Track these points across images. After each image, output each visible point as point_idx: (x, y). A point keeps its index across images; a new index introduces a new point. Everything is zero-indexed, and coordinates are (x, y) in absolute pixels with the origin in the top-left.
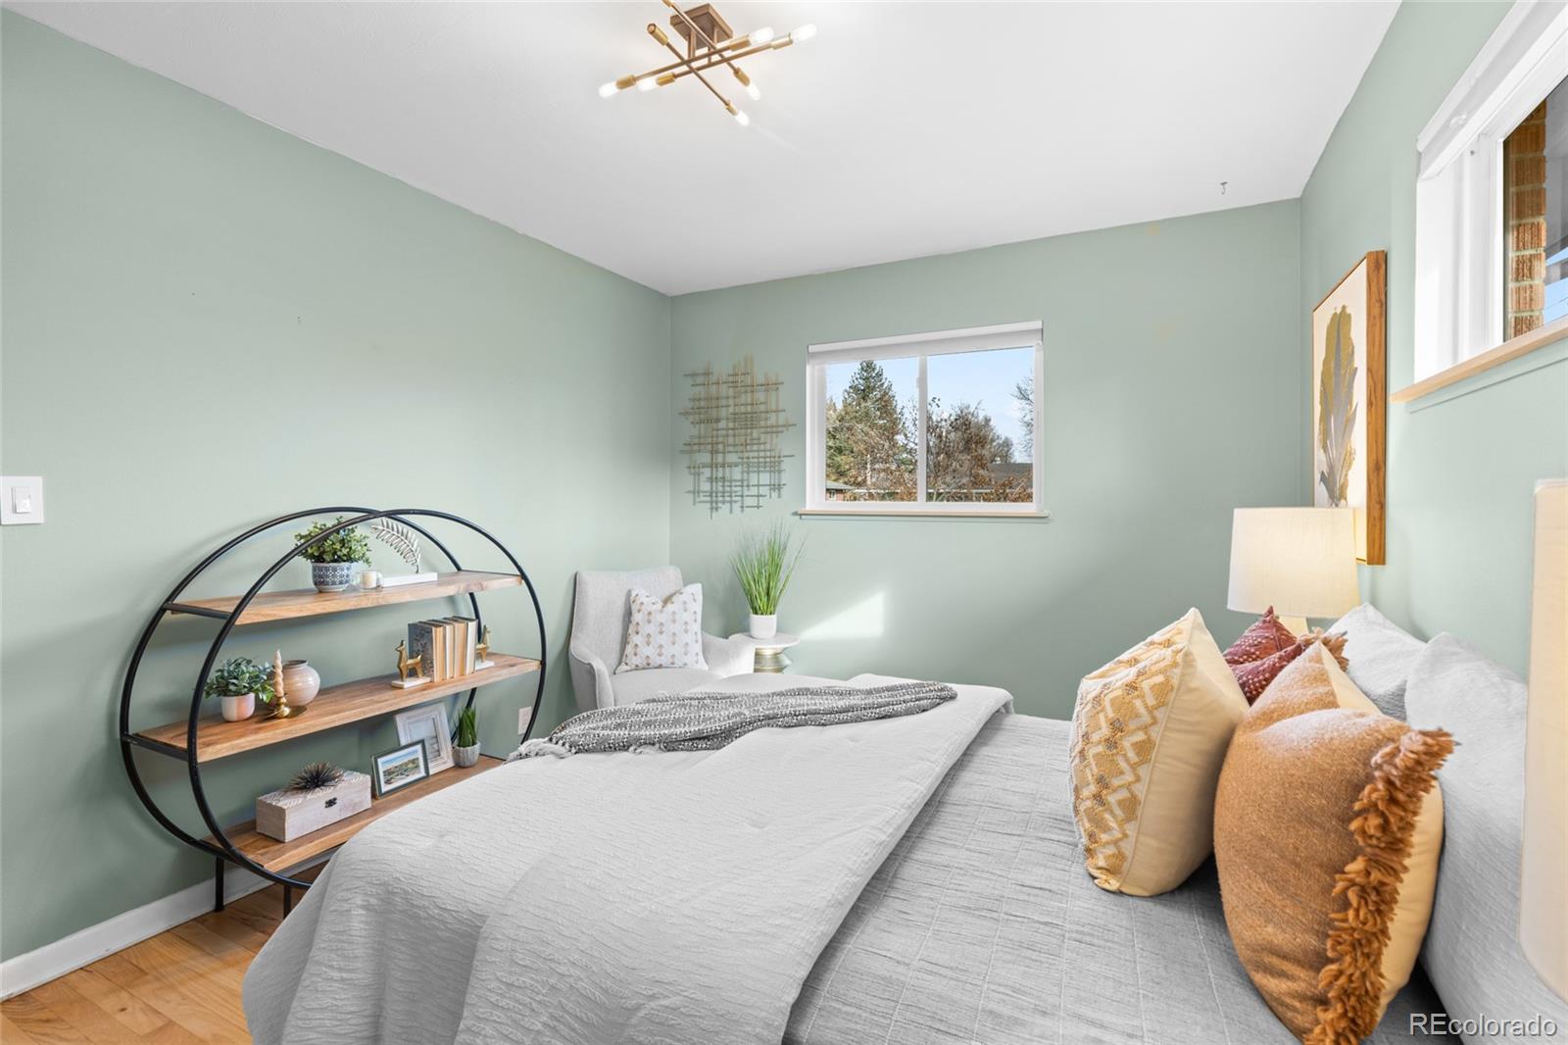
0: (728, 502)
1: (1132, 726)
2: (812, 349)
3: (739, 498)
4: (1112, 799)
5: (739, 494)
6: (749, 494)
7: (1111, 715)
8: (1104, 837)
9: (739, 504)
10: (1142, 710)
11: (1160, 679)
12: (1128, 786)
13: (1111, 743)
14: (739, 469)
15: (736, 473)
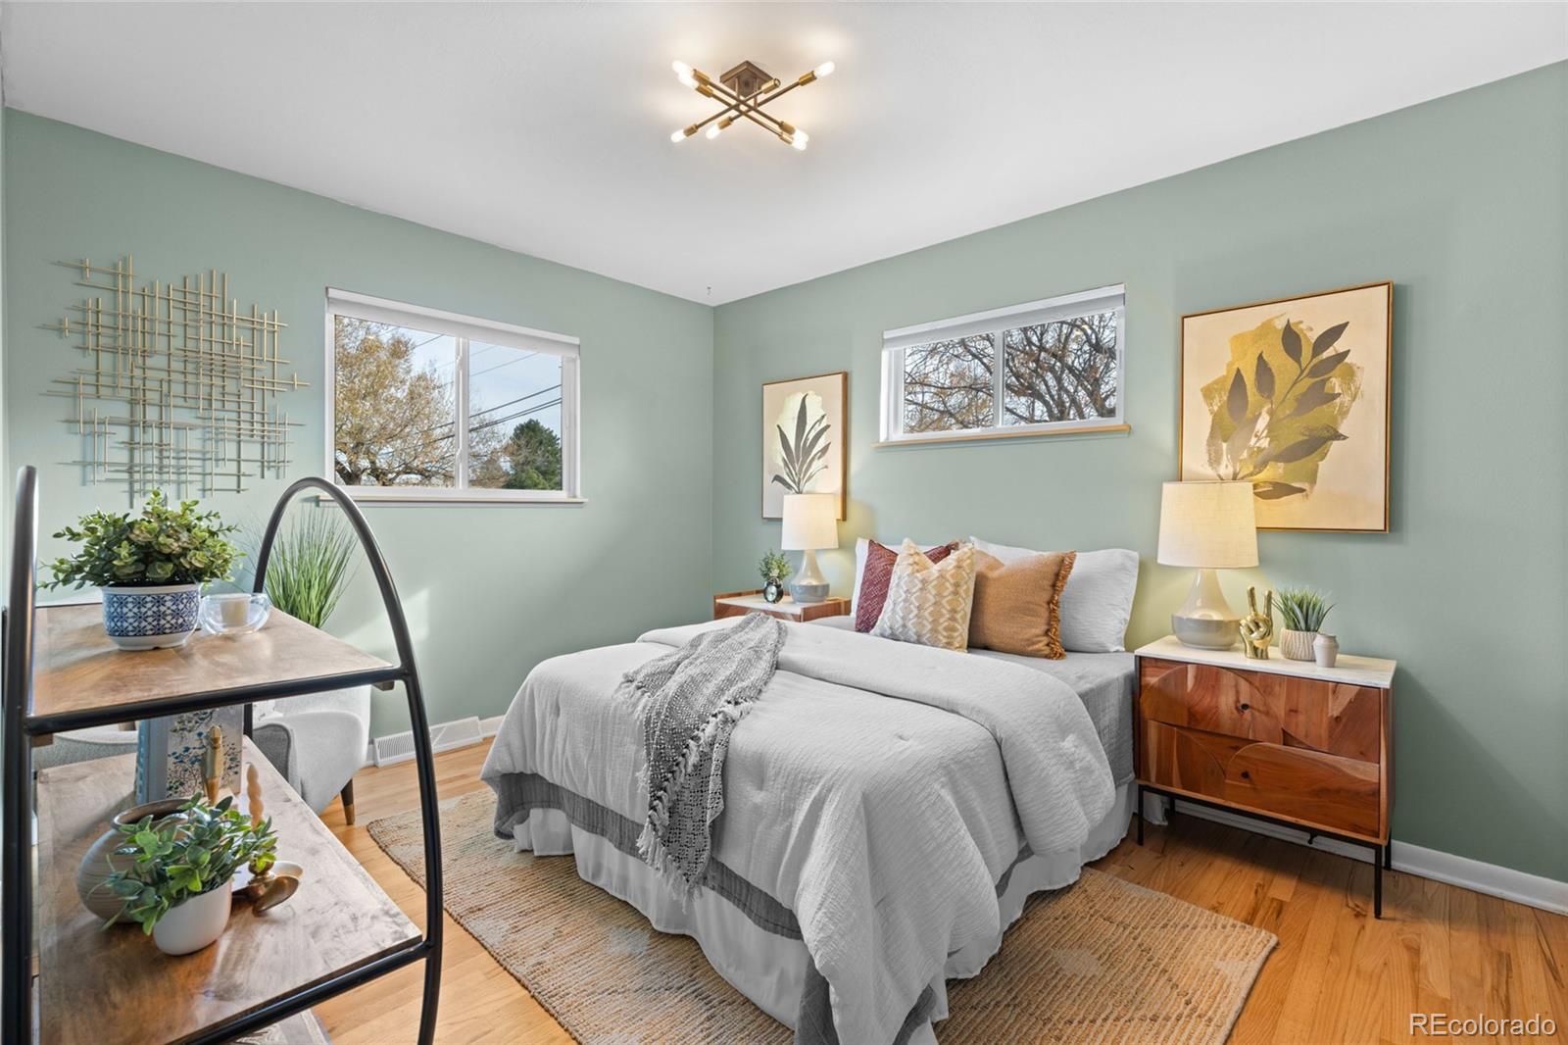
0: (174, 482)
1: (962, 583)
2: (333, 293)
3: (199, 478)
4: (958, 616)
5: (199, 470)
6: (219, 471)
7: (952, 581)
8: (956, 634)
9: (199, 486)
10: (965, 575)
11: (969, 561)
12: (963, 609)
13: (956, 593)
14: (198, 433)
15: (193, 440)
